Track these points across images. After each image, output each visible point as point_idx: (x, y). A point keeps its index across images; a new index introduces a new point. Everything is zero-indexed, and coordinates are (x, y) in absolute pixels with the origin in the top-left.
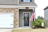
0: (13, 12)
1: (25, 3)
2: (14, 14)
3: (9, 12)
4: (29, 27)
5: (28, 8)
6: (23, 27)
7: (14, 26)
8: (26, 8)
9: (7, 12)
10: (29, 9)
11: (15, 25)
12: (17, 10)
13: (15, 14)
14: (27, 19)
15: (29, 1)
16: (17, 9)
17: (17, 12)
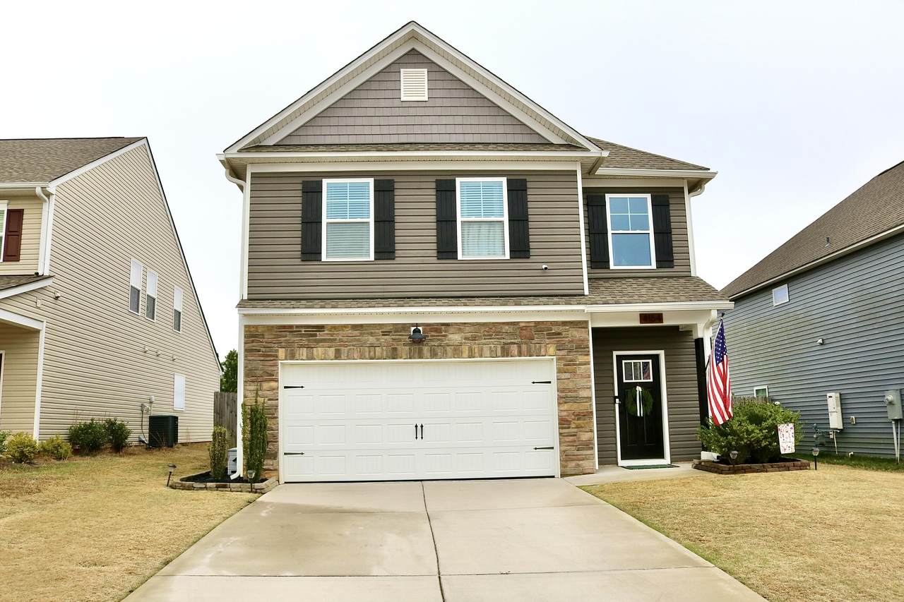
0: (552, 350)
1: (621, 277)
2: (559, 371)
3: (520, 354)
4: (667, 460)
5: (658, 317)
6: (621, 463)
7: (566, 458)
8: (645, 317)
9: (506, 353)
10: (666, 323)
11: (572, 451)
12: (576, 334)
13: (567, 367)
14: (643, 399)
15: (654, 266)
16: (582, 325)
17: (581, 348)
